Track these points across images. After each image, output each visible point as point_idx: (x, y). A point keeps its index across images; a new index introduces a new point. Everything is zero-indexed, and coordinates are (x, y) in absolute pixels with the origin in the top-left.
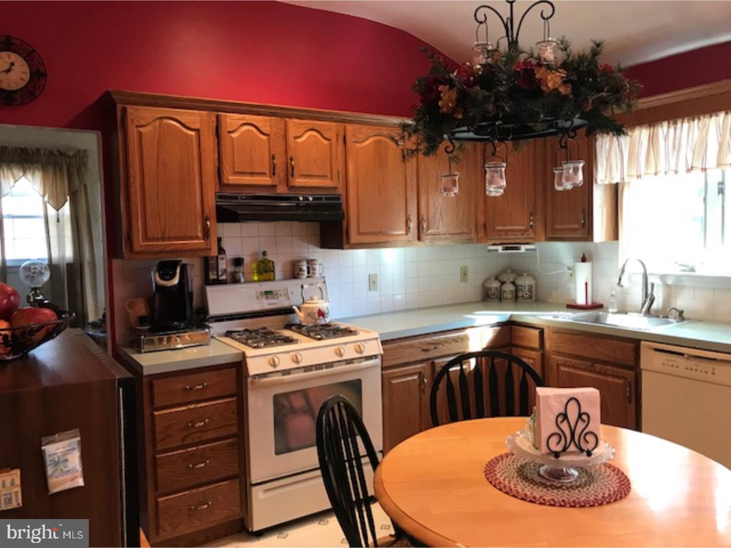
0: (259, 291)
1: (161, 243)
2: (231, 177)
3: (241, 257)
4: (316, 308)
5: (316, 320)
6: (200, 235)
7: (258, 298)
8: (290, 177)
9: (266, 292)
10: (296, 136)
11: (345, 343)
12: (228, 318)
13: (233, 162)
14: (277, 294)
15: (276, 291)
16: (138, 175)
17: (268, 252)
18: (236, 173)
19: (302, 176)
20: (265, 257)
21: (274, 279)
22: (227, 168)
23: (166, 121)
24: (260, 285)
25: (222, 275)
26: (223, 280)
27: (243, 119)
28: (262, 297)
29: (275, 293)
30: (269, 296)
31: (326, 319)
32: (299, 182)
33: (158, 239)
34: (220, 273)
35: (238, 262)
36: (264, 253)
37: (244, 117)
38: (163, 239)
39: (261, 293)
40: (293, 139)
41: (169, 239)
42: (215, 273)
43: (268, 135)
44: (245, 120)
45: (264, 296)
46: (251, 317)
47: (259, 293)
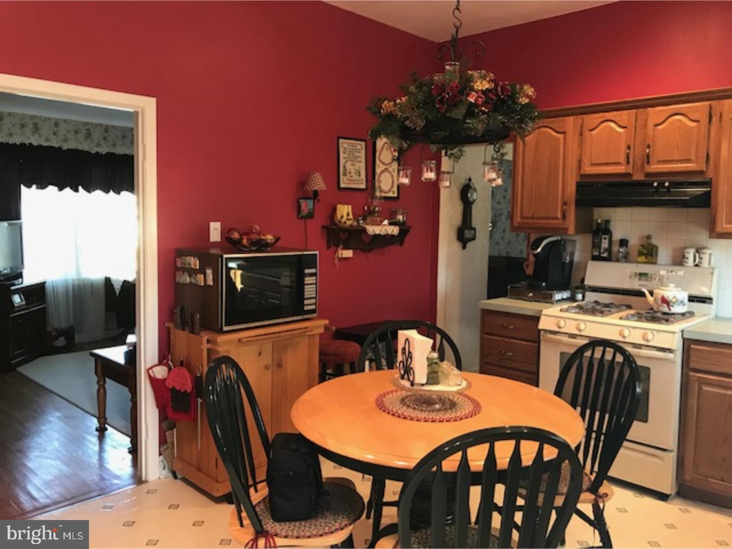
0: (633, 272)
1: (531, 221)
2: (587, 169)
3: (627, 239)
4: (660, 294)
5: (659, 306)
6: (559, 216)
7: (631, 277)
8: (646, 164)
9: (640, 274)
10: (656, 123)
11: (634, 328)
12: (613, 291)
13: (591, 156)
14: (651, 278)
15: (652, 274)
16: (520, 172)
17: (653, 237)
18: (593, 165)
19: (659, 162)
20: (649, 241)
21: (655, 263)
22: (586, 161)
23: (543, 129)
24: (637, 266)
25: (603, 253)
26: (603, 257)
27: (603, 117)
28: (636, 277)
29: (650, 275)
30: (643, 278)
31: (671, 308)
32: (654, 168)
33: (529, 218)
34: (602, 251)
35: (623, 243)
36: (649, 237)
37: (604, 115)
38: (533, 218)
39: (636, 274)
40: (652, 126)
41: (538, 218)
42: (598, 250)
43: (625, 127)
44: (604, 117)
45: (638, 277)
46: (623, 294)
47: (633, 274)
